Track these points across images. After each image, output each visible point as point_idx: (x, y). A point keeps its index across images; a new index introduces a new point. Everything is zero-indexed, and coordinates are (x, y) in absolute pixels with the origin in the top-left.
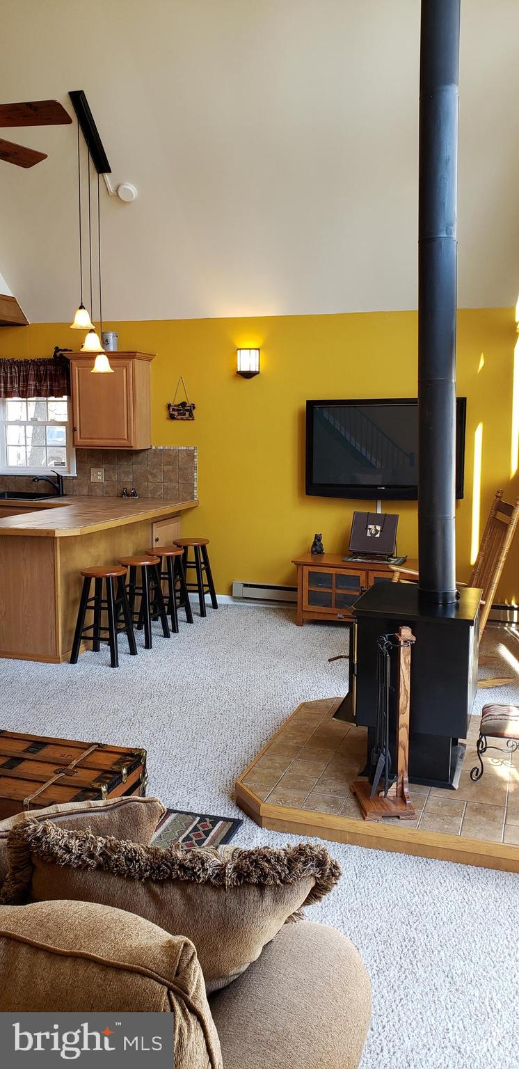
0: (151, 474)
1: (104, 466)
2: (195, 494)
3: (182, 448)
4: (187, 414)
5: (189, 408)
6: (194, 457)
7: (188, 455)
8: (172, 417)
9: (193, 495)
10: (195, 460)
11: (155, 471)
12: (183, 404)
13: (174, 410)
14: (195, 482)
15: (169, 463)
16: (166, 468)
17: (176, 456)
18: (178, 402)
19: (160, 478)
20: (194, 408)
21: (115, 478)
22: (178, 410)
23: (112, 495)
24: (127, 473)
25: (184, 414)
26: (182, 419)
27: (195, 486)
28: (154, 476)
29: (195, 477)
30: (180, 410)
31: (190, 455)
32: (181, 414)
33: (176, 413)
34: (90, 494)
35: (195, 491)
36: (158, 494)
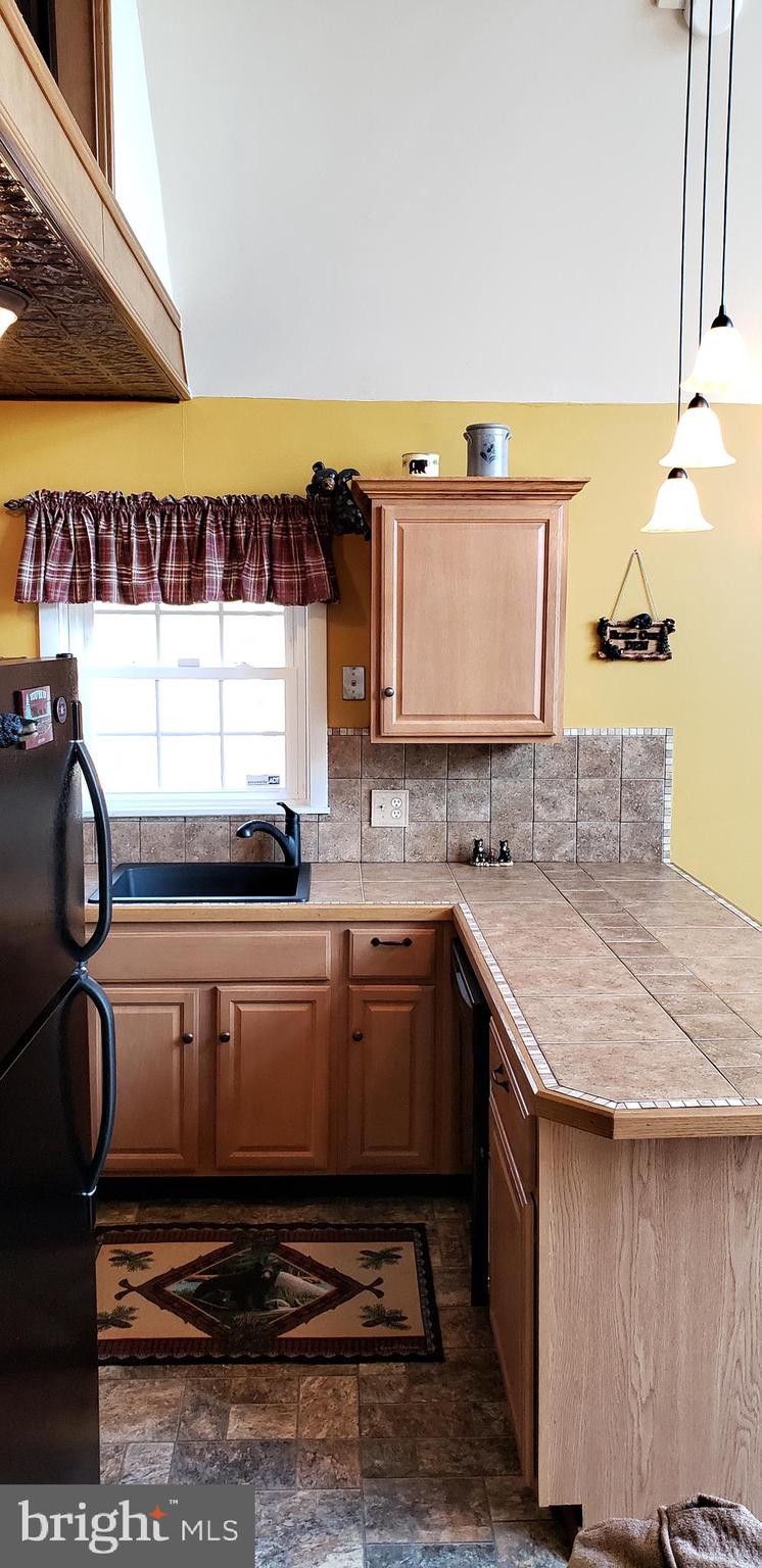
0: (544, 800)
1: (409, 783)
2: (666, 848)
3: (633, 732)
4: (652, 644)
5: (656, 630)
6: (664, 753)
7: (649, 749)
8: (608, 653)
9: (660, 852)
10: (668, 761)
11: (554, 793)
12: (643, 621)
13: (614, 635)
14: (667, 819)
15: (595, 772)
16: (585, 784)
17: (617, 754)
18: (624, 614)
19: (568, 809)
20: (671, 630)
21: (438, 812)
22: (625, 636)
23: (430, 858)
24: (474, 800)
25: (644, 646)
26: (639, 659)
27: (667, 826)
28: (554, 806)
29: (668, 805)
30: (633, 636)
31: (656, 750)
32: (633, 646)
33: (620, 644)
34: (366, 858)
35: (665, 840)
36: (562, 850)
